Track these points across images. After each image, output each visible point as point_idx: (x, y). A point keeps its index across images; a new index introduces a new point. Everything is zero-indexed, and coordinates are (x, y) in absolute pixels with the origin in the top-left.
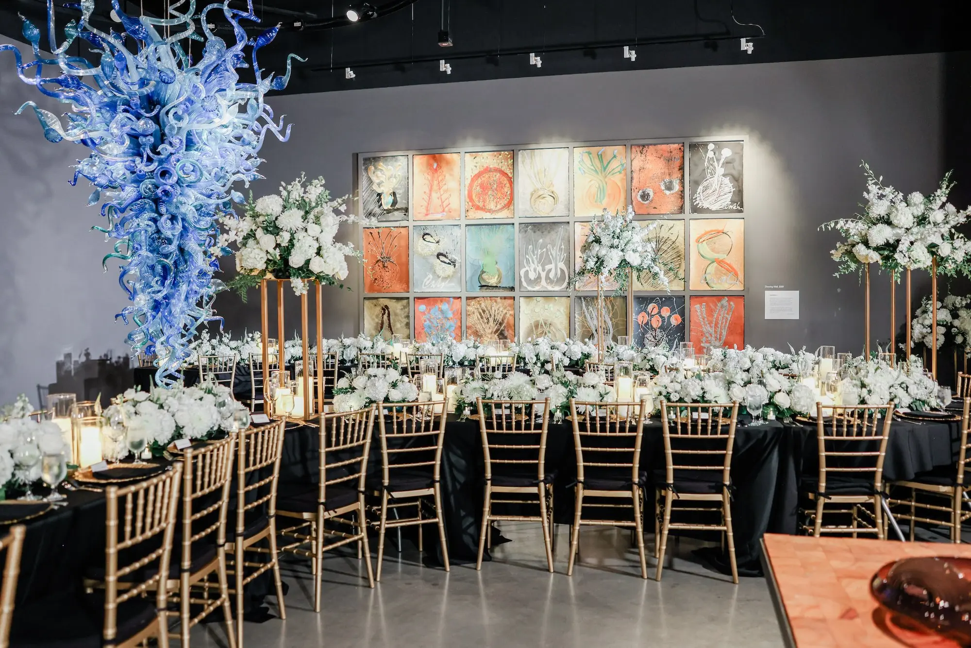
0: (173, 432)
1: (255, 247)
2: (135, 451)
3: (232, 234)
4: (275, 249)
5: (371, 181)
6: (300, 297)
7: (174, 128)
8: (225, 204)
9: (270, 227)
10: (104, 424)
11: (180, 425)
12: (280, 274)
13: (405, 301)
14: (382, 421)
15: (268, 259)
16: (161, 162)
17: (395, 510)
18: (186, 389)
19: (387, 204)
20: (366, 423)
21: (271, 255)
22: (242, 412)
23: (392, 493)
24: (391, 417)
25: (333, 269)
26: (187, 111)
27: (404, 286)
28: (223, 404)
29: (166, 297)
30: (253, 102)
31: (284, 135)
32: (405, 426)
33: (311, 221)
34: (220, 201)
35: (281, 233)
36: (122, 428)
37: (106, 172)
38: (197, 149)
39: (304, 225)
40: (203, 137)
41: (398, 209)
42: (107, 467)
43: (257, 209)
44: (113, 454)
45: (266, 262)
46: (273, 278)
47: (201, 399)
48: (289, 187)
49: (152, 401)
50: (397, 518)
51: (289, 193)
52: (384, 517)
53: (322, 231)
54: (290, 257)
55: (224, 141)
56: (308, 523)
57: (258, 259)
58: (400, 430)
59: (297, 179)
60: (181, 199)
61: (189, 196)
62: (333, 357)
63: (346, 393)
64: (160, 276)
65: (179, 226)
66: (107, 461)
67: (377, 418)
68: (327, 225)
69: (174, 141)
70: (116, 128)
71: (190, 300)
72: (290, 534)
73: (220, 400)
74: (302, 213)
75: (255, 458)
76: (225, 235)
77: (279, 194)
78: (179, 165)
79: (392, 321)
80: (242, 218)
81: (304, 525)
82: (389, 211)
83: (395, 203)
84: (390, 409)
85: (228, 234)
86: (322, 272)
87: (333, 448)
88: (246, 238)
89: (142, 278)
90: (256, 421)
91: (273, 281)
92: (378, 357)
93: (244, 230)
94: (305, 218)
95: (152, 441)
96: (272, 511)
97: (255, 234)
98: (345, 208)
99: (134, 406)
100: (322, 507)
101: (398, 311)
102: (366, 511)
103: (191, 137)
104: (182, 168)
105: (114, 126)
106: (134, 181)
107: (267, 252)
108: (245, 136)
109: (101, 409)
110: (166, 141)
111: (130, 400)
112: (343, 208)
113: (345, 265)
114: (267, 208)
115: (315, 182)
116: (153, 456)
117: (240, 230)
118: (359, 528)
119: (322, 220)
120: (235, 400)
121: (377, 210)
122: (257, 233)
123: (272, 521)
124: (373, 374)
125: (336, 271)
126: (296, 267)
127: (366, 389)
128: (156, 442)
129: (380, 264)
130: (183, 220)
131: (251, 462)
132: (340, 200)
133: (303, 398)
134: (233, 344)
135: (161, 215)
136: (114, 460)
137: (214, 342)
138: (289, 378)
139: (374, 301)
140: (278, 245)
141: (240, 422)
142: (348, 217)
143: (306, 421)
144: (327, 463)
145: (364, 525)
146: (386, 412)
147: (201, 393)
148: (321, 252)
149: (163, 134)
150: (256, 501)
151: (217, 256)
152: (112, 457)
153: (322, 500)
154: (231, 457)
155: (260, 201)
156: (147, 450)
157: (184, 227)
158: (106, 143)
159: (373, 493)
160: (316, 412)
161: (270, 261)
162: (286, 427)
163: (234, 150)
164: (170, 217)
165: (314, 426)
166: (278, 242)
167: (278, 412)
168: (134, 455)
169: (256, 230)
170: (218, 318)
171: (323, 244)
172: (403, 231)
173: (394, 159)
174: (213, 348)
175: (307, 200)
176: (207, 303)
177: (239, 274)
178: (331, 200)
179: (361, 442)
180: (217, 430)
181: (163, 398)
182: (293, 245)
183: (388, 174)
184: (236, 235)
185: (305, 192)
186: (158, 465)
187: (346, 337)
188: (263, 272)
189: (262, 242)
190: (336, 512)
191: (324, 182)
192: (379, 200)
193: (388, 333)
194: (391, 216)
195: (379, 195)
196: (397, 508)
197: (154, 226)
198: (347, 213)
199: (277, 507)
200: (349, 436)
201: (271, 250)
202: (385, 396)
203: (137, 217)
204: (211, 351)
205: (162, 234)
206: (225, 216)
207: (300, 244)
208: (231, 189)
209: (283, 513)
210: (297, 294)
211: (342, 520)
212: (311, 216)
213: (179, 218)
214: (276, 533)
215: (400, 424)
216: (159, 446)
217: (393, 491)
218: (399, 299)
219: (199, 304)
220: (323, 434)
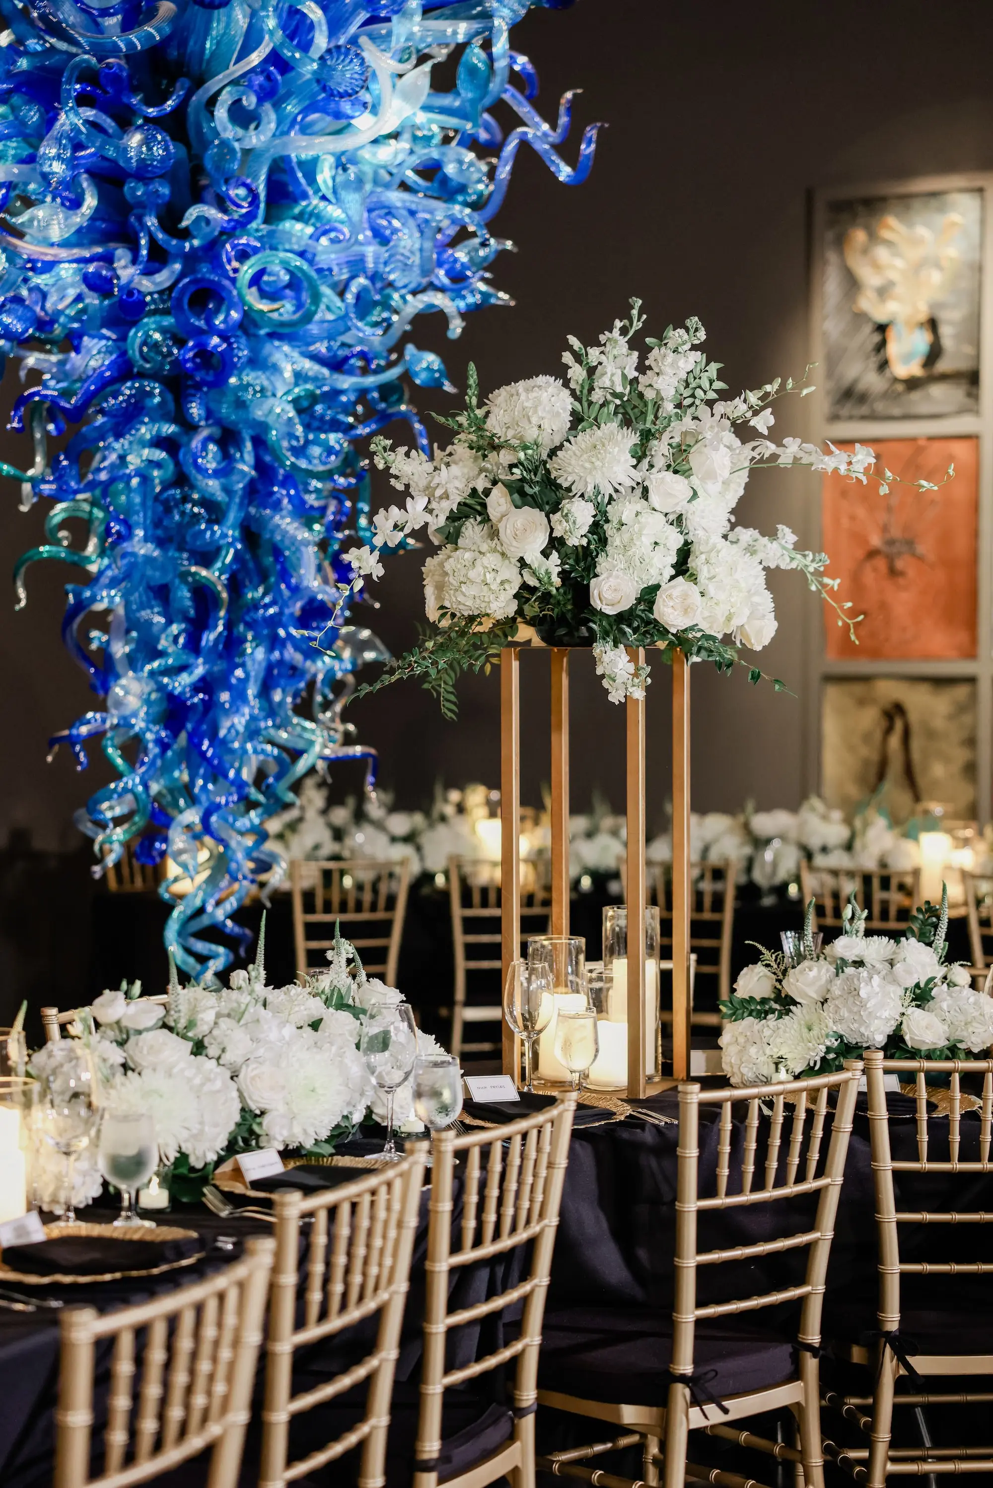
0: (232, 1127)
1: (484, 547)
2: (123, 1187)
3: (416, 506)
4: (545, 554)
5: (852, 284)
6: (623, 706)
7: (232, 151)
8: (386, 390)
9: (531, 483)
10: (35, 1097)
11: (255, 1107)
12: (562, 632)
13: (961, 692)
14: (881, 1113)
15: (525, 586)
16: (191, 260)
17: (918, 1411)
18: (271, 994)
19: (907, 358)
20: (830, 1118)
21: (534, 573)
22: (440, 1071)
23: (911, 1359)
24: (911, 1104)
25: (729, 619)
26: (268, 94)
27: (962, 637)
28: (383, 1042)
29: (205, 685)
30: (476, 56)
31: (571, 157)
32: (956, 1138)
33: (660, 462)
34: (370, 381)
35: (565, 504)
36: (83, 1112)
37: (24, 293)
38: (302, 213)
39: (638, 476)
40: (320, 178)
41: (944, 377)
42: (38, 1233)
43: (494, 425)
44: (58, 1188)
45: (516, 596)
46: (537, 642)
47: (315, 1025)
48: (594, 354)
49: (171, 1029)
50: (928, 1444)
51: (591, 371)
52: (884, 1434)
53: (695, 495)
54: (593, 582)
55: (387, 186)
56: (635, 1439)
57: (494, 587)
58: (939, 1151)
59: (618, 324)
60: (249, 377)
61: (275, 369)
62: (718, 874)
63: (762, 1015)
64: (186, 619)
65: (246, 466)
66: (41, 1212)
67: (864, 1102)
68: (710, 475)
69: (232, 193)
70: (58, 157)
71: (277, 696)
72: (577, 1471)
73: (373, 1029)
74: (633, 439)
75: (480, 1223)
76: (394, 510)
77: (560, 372)
78: (247, 270)
79: (916, 755)
80: (442, 448)
81: (624, 1442)
82: (912, 384)
83: (934, 354)
84: (908, 1078)
85: (402, 506)
86: (692, 628)
87: (721, 1201)
88: (457, 517)
89: (132, 623)
90: (479, 1097)
91: (538, 650)
92: (867, 879)
93: (452, 491)
94: (640, 454)
95: (173, 1155)
96: (528, 1394)
97: (484, 506)
98: (772, 421)
99: (122, 1044)
100: (682, 1393)
101: (939, 723)
102: (823, 1410)
103: (285, 178)
104: (256, 280)
105: (54, 152)
106: (111, 321)
107: (523, 563)
108: (450, 169)
109: (25, 1052)
110: (209, 195)
111: (110, 1026)
112: (763, 422)
113: (766, 601)
114: (524, 423)
115: (676, 336)
116: (173, 1199)
117: (438, 493)
118: (800, 1469)
119: (695, 459)
120: (419, 1032)
121: (872, 381)
122: (490, 501)
123: (528, 1424)
124: (851, 957)
125: (736, 622)
126: (610, 611)
127: (830, 1006)
128: (183, 1158)
129: (881, 563)
130: (259, 442)
131: (469, 1237)
132: (753, 397)
133: (624, 1026)
134: (400, 823)
135: (190, 427)
136: (59, 1211)
137: (341, 815)
138: (582, 957)
139: (858, 689)
140: (555, 543)
141: (433, 1104)
142: (779, 444)
143: (633, 1101)
144: (701, 1249)
145: (816, 1459)
146: (893, 1083)
147: (315, 1007)
148: (692, 563)
149: (198, 169)
150: (479, 1359)
151: (368, 578)
152: (54, 1201)
153: (685, 1366)
154: (412, 1221)
155: (501, 396)
156: (156, 1180)
157: (259, 465)
158: (28, 203)
159: (849, 1354)
160: (667, 1069)
161: (532, 590)
162: (577, 1119)
163: (412, 213)
164: (216, 431)
165: (661, 1120)
166: (557, 534)
167: (547, 1069)
168: (118, 1194)
169: (487, 492)
170: (358, 750)
171: (697, 535)
172: (960, 449)
173: (934, 203)
174: (338, 834)
175: (649, 395)
176: (327, 705)
177: (434, 629)
178: (725, 396)
179: (810, 1185)
180: (362, 1125)
181: (207, 1017)
182: (603, 541)
183: (915, 254)
184: (428, 510)
185: (642, 368)
186: (194, 1235)
187: (765, 807)
188: (508, 625)
189: (506, 529)
190: (726, 1411)
191: (702, 335)
192: (881, 345)
193: (903, 798)
194: (918, 401)
195: (882, 328)
196: (928, 1408)
197: (171, 467)
198: (776, 435)
199: (541, 1384)
200: (773, 1164)
201: (533, 557)
202: (889, 1029)
203: (118, 436)
204: (329, 847)
205: (193, 487)
206: (393, 449)
207: (626, 537)
208: (406, 338)
209: (561, 1401)
210: (615, 697)
211: (744, 1436)
212: (660, 449)
213: (247, 435)
214: (537, 1464)
215: (939, 1128)
216: (193, 1169)
217: (913, 1354)
218: (940, 682)
219: (305, 709)
220: (691, 1152)
